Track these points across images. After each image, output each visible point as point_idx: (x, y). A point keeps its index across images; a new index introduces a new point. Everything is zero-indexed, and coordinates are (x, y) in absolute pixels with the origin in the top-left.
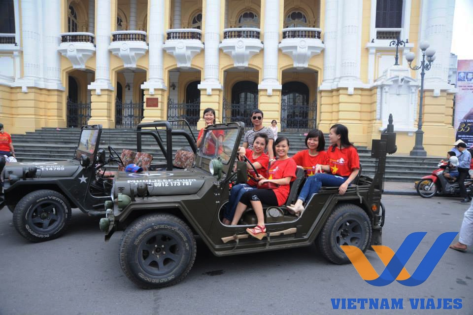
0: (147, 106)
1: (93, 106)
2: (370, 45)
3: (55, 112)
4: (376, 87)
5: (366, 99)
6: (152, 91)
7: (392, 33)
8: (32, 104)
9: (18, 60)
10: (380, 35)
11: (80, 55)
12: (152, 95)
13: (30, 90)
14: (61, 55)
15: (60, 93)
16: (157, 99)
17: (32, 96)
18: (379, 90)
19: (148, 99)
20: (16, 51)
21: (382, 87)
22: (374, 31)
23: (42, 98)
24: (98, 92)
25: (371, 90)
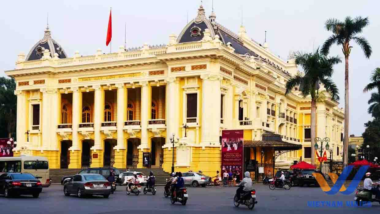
0: (93, 158)
1: (71, 158)
2: (182, 126)
3: (55, 161)
7: (193, 119)
9: (40, 137)
10: (188, 121)
11: (66, 134)
12: (95, 152)
14: (58, 134)
15: (57, 152)
16: (97, 154)
20: (39, 133)
22: (185, 119)
23: (49, 155)
24: (73, 151)
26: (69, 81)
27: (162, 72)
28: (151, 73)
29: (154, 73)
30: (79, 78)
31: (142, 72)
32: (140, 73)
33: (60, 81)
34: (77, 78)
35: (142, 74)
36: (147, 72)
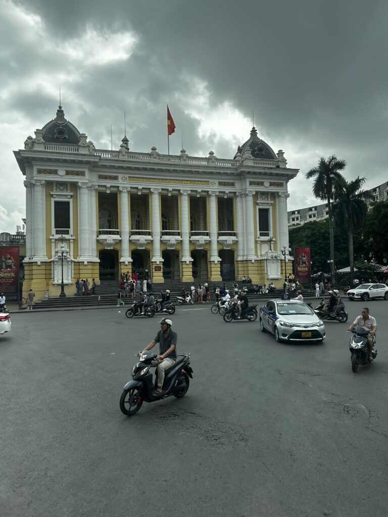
0: (155, 271)
2: (258, 239)
4: (264, 260)
5: (259, 265)
6: (158, 263)
7: (266, 233)
8: (90, 271)
10: (261, 235)
12: (158, 265)
13: (89, 264)
14: (98, 242)
16: (160, 267)
17: (90, 267)
18: (265, 261)
19: (155, 267)
20: (72, 239)
21: (267, 260)
22: (258, 232)
25: (261, 260)
26: (116, 178)
27: (233, 185)
28: (220, 184)
29: (224, 184)
30: (129, 177)
31: (211, 181)
32: (209, 181)
33: (101, 177)
34: (126, 176)
35: (211, 183)
36: (216, 182)
